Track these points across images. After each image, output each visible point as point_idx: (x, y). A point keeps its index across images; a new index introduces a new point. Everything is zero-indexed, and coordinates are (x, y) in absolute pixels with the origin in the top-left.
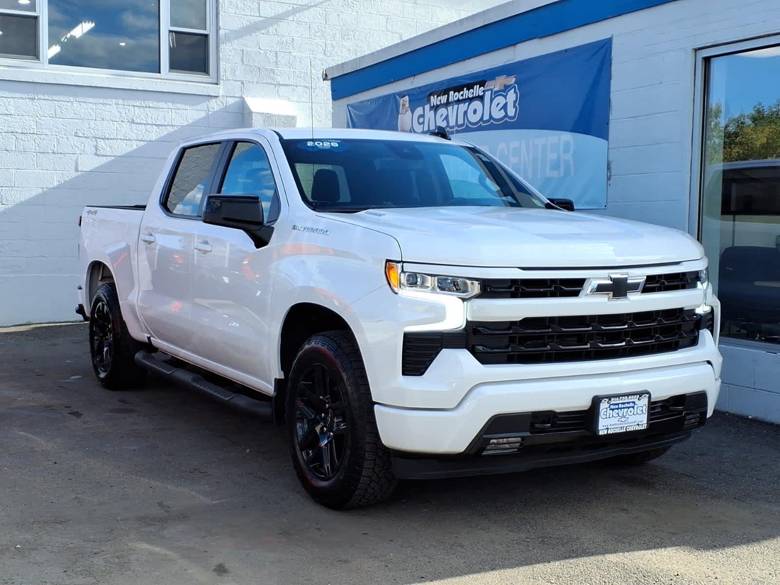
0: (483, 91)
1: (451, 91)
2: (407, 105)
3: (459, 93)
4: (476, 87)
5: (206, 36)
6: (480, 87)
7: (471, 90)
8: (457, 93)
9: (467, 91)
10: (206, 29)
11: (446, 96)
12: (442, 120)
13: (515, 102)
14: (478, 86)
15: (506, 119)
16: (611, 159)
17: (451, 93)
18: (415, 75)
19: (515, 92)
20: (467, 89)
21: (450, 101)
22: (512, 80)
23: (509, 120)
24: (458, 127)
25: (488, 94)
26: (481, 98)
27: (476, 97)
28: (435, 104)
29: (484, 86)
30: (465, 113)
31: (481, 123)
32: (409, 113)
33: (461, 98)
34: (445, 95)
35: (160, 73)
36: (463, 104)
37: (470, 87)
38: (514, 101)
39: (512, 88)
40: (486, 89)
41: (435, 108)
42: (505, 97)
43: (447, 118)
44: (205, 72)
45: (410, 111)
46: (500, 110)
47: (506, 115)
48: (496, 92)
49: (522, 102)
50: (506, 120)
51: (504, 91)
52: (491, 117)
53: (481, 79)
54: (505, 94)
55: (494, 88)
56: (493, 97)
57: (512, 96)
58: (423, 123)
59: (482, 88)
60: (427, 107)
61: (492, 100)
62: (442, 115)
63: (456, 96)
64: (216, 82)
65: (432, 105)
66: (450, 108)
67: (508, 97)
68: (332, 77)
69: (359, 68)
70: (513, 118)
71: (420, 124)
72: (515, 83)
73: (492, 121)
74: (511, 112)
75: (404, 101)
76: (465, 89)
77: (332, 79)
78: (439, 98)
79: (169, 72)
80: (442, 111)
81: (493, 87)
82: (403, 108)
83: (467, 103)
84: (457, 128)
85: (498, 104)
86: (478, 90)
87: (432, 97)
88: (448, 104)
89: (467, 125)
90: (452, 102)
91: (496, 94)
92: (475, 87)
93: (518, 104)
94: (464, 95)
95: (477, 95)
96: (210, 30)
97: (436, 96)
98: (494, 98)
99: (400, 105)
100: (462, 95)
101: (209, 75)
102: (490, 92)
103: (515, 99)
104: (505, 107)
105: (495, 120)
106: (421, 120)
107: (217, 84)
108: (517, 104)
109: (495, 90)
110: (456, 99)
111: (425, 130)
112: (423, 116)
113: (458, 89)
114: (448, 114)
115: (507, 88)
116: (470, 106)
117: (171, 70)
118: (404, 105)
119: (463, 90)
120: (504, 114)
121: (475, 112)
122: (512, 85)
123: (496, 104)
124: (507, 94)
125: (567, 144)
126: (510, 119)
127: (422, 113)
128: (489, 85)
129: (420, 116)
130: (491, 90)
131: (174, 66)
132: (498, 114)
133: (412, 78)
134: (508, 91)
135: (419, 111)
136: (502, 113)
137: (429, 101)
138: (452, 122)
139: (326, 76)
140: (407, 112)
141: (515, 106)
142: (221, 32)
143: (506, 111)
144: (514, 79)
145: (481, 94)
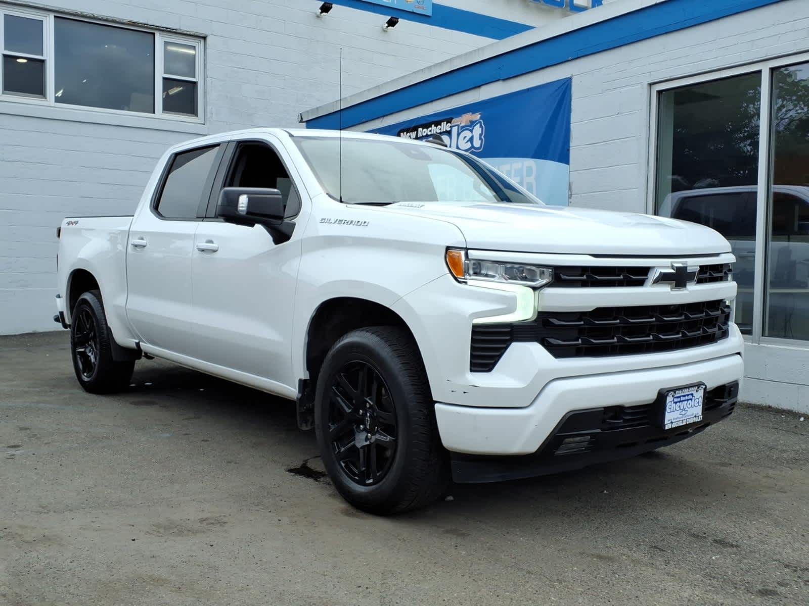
0: (451, 127)
1: (420, 127)
3: (427, 129)
5: (195, 83)
6: (447, 124)
7: (439, 127)
8: (425, 130)
10: (195, 77)
11: (416, 132)
13: (481, 135)
14: (445, 123)
15: (473, 149)
16: (571, 181)
17: (420, 129)
18: (384, 116)
19: (481, 126)
20: (435, 126)
21: (419, 136)
22: (477, 116)
23: (475, 151)
25: (455, 130)
26: (449, 133)
27: (443, 132)
29: (450, 123)
33: (429, 133)
34: (414, 131)
35: (154, 113)
37: (437, 124)
39: (477, 124)
40: (453, 125)
42: (471, 131)
44: (193, 113)
46: (466, 142)
47: (473, 147)
48: (462, 127)
49: (488, 136)
50: (473, 151)
51: (470, 126)
52: (458, 148)
53: (448, 116)
54: (471, 129)
55: (461, 124)
56: (460, 131)
57: (477, 130)
59: (449, 124)
61: (459, 134)
63: (424, 132)
67: (474, 131)
68: (307, 120)
69: (332, 111)
72: (480, 119)
73: (460, 151)
74: (477, 143)
76: (433, 126)
78: (408, 134)
79: (163, 112)
81: (459, 123)
85: (465, 137)
86: (445, 127)
87: (402, 134)
91: (464, 129)
92: (442, 123)
93: (484, 137)
94: (432, 131)
95: (445, 130)
96: (198, 78)
97: (405, 133)
98: (462, 132)
100: (430, 131)
101: (197, 117)
102: (457, 127)
103: (480, 133)
104: (471, 140)
107: (203, 124)
108: (482, 137)
109: (463, 124)
110: (424, 134)
113: (427, 126)
115: (472, 124)
119: (431, 127)
120: (471, 145)
122: (477, 120)
123: (463, 138)
124: (473, 129)
125: (529, 170)
126: (477, 150)
128: (456, 121)
130: (458, 125)
131: (168, 108)
133: (381, 119)
134: (474, 127)
136: (469, 145)
137: (399, 136)
139: (302, 118)
141: (480, 139)
142: (208, 80)
143: (472, 143)
144: (479, 115)
145: (448, 129)
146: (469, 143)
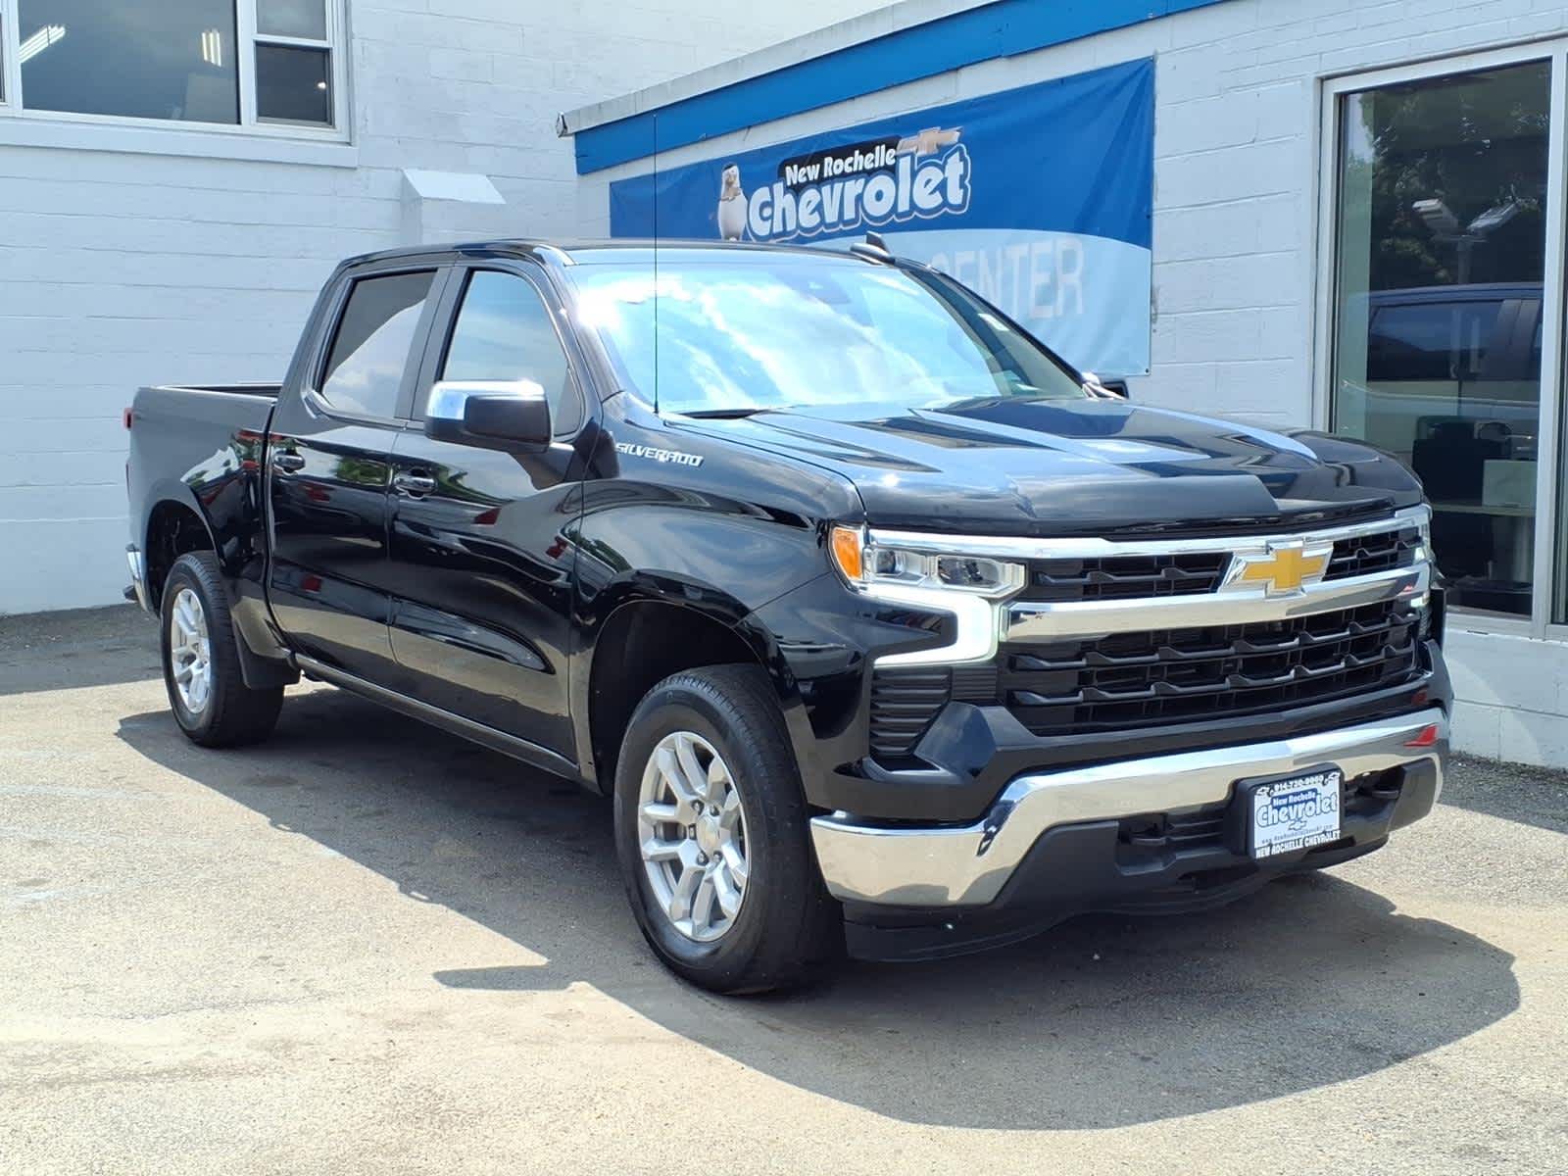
0: (895, 157)
1: (827, 156)
2: (737, 183)
3: (844, 160)
4: (880, 150)
5: (325, 52)
6: (887, 150)
7: (870, 155)
8: (839, 161)
9: (862, 156)
10: (325, 39)
11: (818, 166)
12: (810, 211)
13: (962, 178)
14: (883, 147)
15: (946, 209)
16: (1157, 284)
17: (828, 160)
18: (749, 127)
19: (962, 158)
20: (860, 154)
21: (825, 175)
22: (953, 136)
23: (951, 212)
24: (845, 225)
25: (904, 165)
26: (891, 171)
27: (880, 168)
28: (795, 182)
29: (895, 148)
30: (859, 198)
31: (894, 216)
32: (741, 197)
33: (848, 170)
34: (815, 164)
35: (239, 123)
36: (854, 181)
37: (867, 148)
38: (961, 176)
39: (954, 152)
40: (898, 153)
41: (797, 190)
42: (942, 168)
43: (819, 208)
44: (325, 120)
45: (742, 194)
46: (932, 193)
47: (945, 203)
48: (921, 159)
49: (978, 180)
50: (946, 212)
51: (938, 156)
52: (913, 206)
53: (890, 133)
54: (941, 163)
55: (917, 150)
56: (916, 168)
57: (955, 167)
58: (771, 217)
59: (892, 151)
60: (779, 187)
61: (914, 175)
62: (810, 202)
63: (838, 167)
64: (348, 141)
65: (789, 184)
66: (826, 189)
67: (947, 167)
68: (576, 130)
69: (633, 114)
70: (960, 207)
71: (764, 219)
72: (959, 142)
73: (915, 213)
74: (955, 196)
75: (729, 174)
76: (857, 152)
77: (576, 134)
78: (803, 169)
79: (257, 121)
80: (811, 195)
81: (915, 149)
82: (727, 189)
83: (862, 181)
84: (841, 226)
85: (929, 181)
86: (882, 156)
87: (788, 168)
88: (821, 181)
89: (863, 220)
90: (828, 178)
91: (924, 162)
92: (878, 148)
93: (969, 182)
94: (855, 165)
95: (882, 164)
96: (333, 41)
97: (795, 167)
98: (919, 170)
99: (721, 183)
100: (851, 165)
101: (334, 127)
102: (909, 158)
103: (962, 172)
104: (942, 187)
105: (921, 211)
106: (767, 212)
107: (349, 144)
108: (967, 182)
109: (919, 154)
110: (837, 172)
111: (775, 231)
112: (770, 204)
113: (843, 153)
114: (822, 201)
115: (943, 152)
116: (868, 186)
117: (261, 118)
118: (729, 184)
119: (853, 156)
120: (940, 200)
121: (879, 196)
122: (954, 145)
123: (924, 182)
124: (945, 162)
125: (1070, 258)
126: (954, 210)
127: (769, 199)
128: (906, 144)
129: (764, 205)
130: (912, 155)
131: (268, 109)
132: (928, 200)
133: (743, 133)
134: (946, 159)
135: (761, 194)
136: (937, 199)
137: (782, 175)
138: (831, 216)
139: (565, 127)
140: (737, 197)
141: (962, 186)
142: (356, 44)
143: (944, 195)
144: (958, 134)
145: (890, 162)
146: (938, 193)
